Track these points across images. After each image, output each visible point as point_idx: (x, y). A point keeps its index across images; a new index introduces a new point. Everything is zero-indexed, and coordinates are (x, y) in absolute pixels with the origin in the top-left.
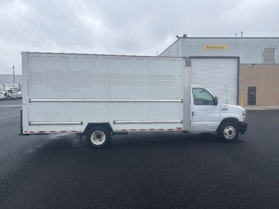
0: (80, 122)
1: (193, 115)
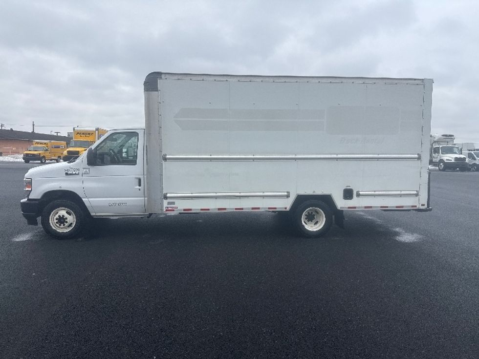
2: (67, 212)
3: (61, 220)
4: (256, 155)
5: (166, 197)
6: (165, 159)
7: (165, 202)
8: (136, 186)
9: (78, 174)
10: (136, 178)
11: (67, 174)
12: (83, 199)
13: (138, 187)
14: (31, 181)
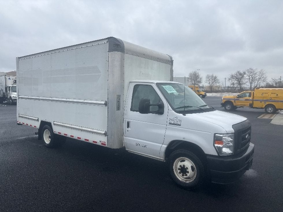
0: (37, 119)
1: (128, 126)
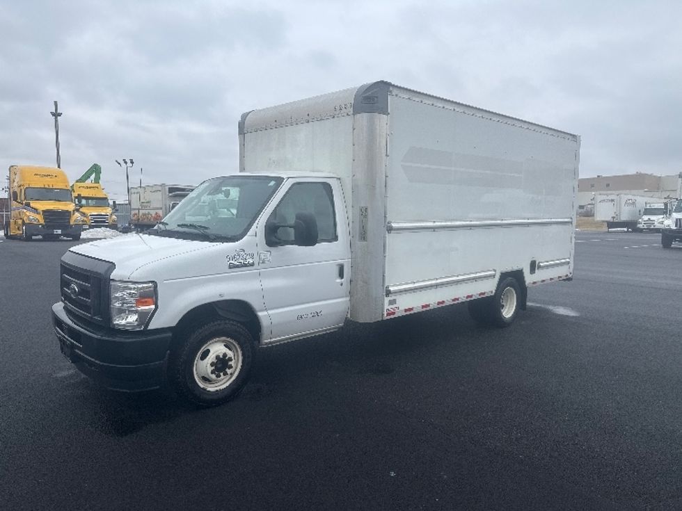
2: (226, 346)
3: (221, 365)
4: (473, 221)
5: (388, 293)
6: (390, 229)
7: (387, 300)
8: (336, 279)
9: (252, 265)
10: (338, 265)
11: (232, 267)
12: (260, 314)
13: (339, 280)
14: (156, 287)
